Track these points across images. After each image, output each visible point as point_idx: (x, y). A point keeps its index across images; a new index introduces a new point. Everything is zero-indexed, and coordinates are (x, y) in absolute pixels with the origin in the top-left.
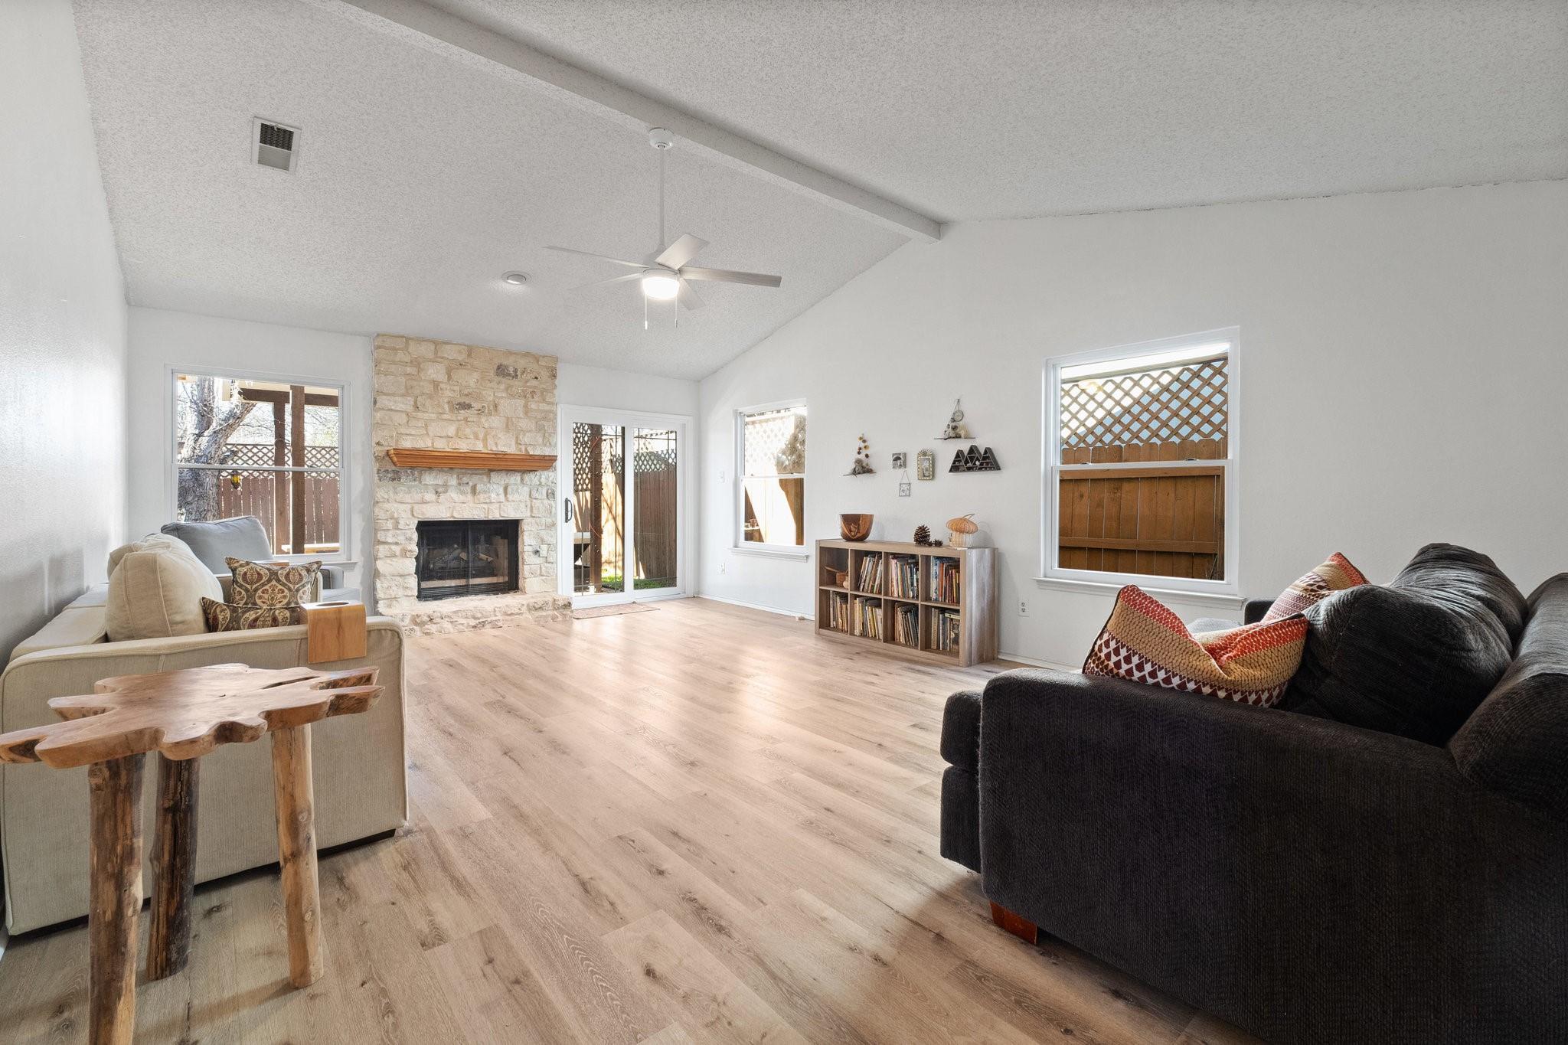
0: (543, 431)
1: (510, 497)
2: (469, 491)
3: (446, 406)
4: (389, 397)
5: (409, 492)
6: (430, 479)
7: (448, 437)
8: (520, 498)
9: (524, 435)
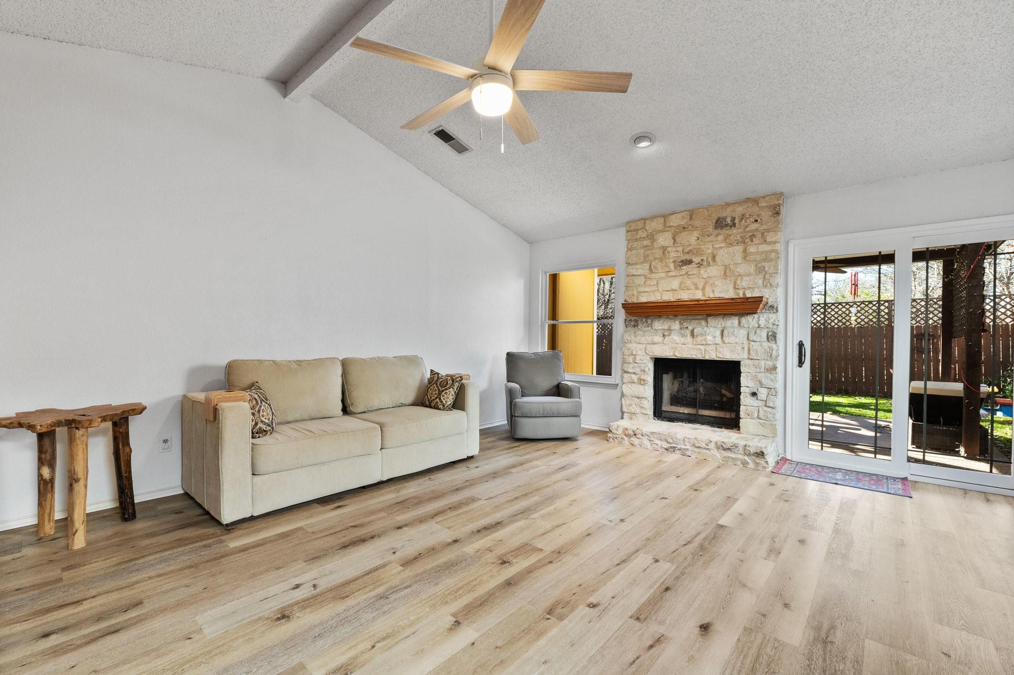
0: (764, 273)
1: (726, 340)
2: (689, 334)
3: (672, 266)
4: (633, 267)
5: (644, 336)
6: (659, 325)
7: (673, 290)
8: (737, 340)
9: (742, 279)
